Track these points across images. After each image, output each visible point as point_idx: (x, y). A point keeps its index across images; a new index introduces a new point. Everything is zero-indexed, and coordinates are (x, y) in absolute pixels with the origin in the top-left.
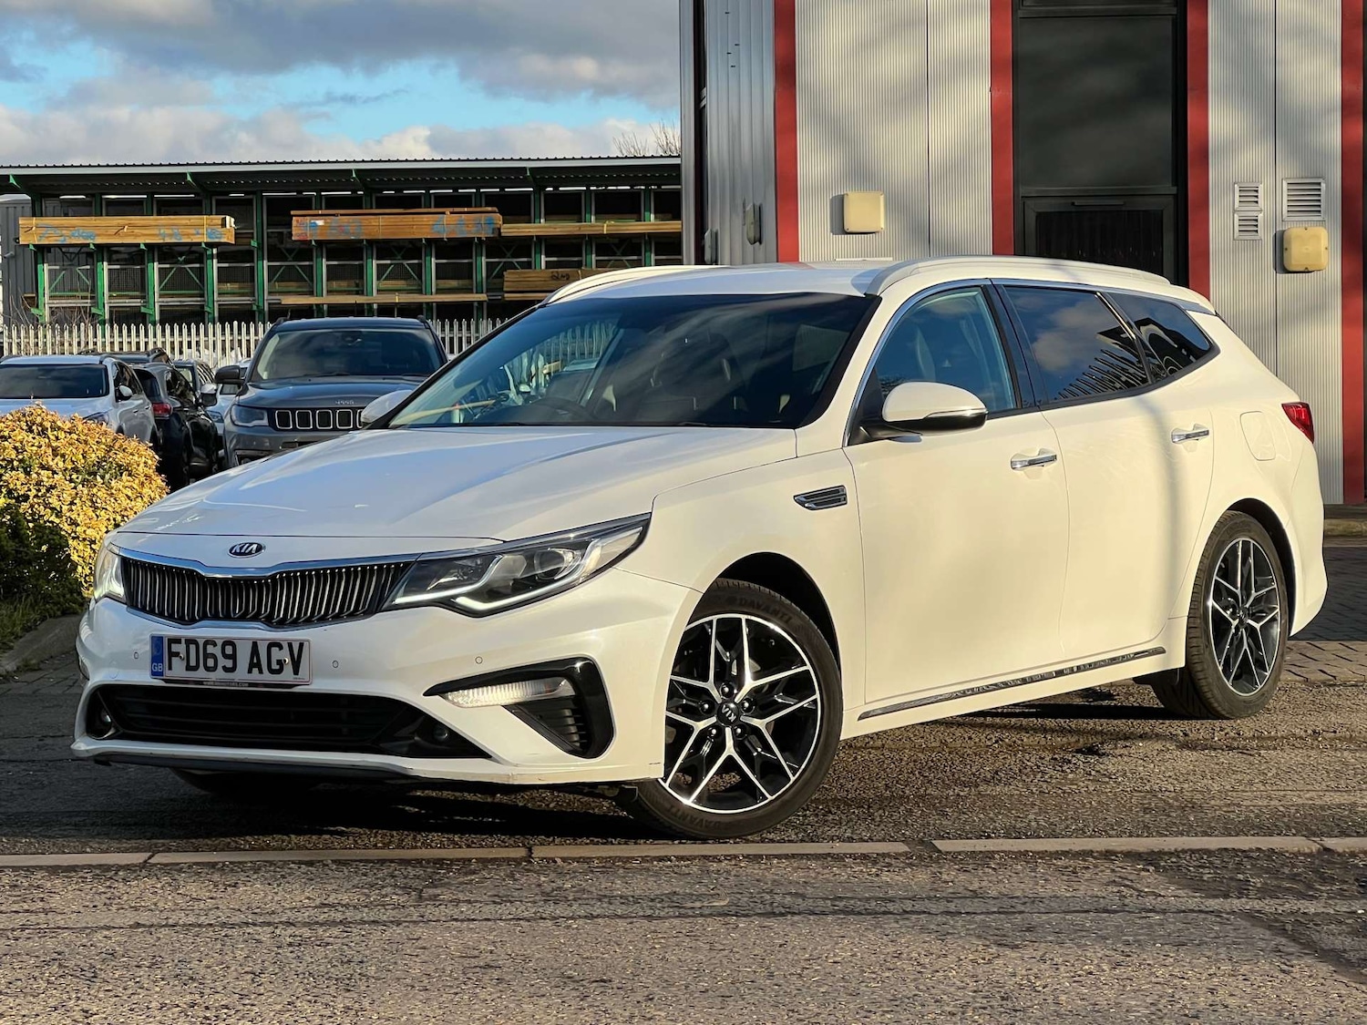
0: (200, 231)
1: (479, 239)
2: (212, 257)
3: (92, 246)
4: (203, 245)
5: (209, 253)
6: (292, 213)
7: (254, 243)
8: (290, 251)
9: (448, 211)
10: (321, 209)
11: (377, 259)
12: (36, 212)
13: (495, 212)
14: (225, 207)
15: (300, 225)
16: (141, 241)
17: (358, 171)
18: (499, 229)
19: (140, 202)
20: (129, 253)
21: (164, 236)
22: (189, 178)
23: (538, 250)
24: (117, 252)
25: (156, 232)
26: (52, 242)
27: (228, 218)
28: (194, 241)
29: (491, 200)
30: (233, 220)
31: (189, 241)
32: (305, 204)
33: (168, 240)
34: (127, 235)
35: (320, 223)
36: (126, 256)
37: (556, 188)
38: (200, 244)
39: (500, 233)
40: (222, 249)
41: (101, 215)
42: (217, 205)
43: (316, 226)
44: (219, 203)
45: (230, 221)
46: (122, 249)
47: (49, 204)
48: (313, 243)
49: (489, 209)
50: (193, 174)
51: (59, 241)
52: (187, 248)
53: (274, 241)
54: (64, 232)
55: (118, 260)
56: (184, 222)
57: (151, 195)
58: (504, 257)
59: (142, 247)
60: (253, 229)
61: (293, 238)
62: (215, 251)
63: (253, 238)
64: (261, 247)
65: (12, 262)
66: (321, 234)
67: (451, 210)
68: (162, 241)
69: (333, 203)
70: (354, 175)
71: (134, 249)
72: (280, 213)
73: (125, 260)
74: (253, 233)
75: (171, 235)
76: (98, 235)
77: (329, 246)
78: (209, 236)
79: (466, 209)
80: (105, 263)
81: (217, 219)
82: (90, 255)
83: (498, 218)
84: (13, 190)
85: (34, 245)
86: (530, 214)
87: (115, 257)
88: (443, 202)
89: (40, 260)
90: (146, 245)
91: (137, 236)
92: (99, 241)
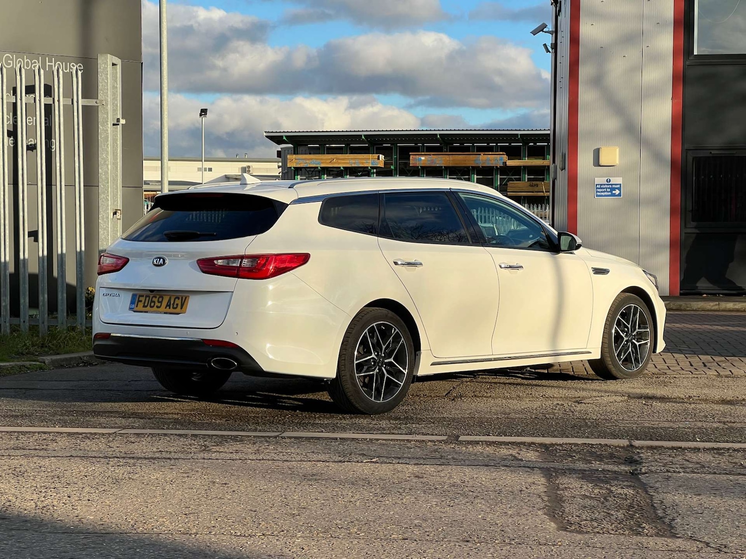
0: (368, 161)
1: (496, 167)
2: (374, 173)
3: (319, 168)
4: (369, 168)
5: (372, 171)
6: (410, 153)
7: (392, 167)
8: (409, 171)
9: (482, 154)
10: (424, 152)
11: (449, 175)
12: (295, 152)
13: (504, 155)
14: (380, 151)
15: (414, 159)
16: (342, 166)
17: (440, 135)
18: (506, 162)
19: (341, 148)
20: (338, 171)
21: (352, 163)
22: (363, 137)
23: (524, 173)
24: (332, 171)
25: (348, 161)
26: (302, 166)
27: (381, 155)
28: (365, 166)
29: (503, 149)
30: (383, 156)
31: (363, 166)
32: (416, 150)
33: (353, 165)
34: (335, 163)
35: (423, 158)
36: (336, 172)
37: (535, 144)
38: (368, 167)
39: (506, 164)
40: (378, 170)
41: (324, 154)
42: (376, 149)
43: (421, 160)
44: (377, 149)
45: (382, 157)
46: (335, 169)
47: (300, 149)
48: (420, 167)
49: (501, 153)
50: (365, 135)
51: (305, 165)
52: (362, 169)
53: (402, 166)
54: (307, 161)
55: (333, 174)
56: (361, 157)
57: (348, 145)
58: (508, 176)
59: (342, 168)
60: (392, 161)
61: (411, 165)
62: (375, 170)
63: (392, 165)
64: (396, 169)
65: (286, 174)
66: (423, 164)
67: (484, 153)
68: (350, 166)
69: (430, 149)
70: (438, 137)
71: (339, 170)
72: (405, 153)
73: (336, 174)
74: (392, 163)
75: (354, 163)
76: (322, 163)
77: (427, 169)
78: (372, 164)
79: (490, 153)
80: (325, 176)
81: (376, 156)
82: (319, 171)
83: (505, 157)
84: (285, 142)
85: (294, 167)
86: (521, 156)
87: (331, 173)
88: (481, 149)
89: (296, 173)
90: (343, 167)
91: (339, 163)
92: (323, 165)
